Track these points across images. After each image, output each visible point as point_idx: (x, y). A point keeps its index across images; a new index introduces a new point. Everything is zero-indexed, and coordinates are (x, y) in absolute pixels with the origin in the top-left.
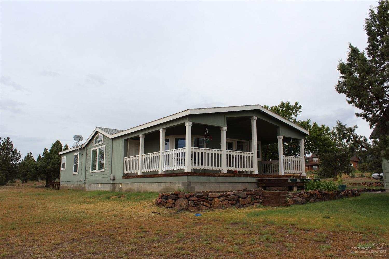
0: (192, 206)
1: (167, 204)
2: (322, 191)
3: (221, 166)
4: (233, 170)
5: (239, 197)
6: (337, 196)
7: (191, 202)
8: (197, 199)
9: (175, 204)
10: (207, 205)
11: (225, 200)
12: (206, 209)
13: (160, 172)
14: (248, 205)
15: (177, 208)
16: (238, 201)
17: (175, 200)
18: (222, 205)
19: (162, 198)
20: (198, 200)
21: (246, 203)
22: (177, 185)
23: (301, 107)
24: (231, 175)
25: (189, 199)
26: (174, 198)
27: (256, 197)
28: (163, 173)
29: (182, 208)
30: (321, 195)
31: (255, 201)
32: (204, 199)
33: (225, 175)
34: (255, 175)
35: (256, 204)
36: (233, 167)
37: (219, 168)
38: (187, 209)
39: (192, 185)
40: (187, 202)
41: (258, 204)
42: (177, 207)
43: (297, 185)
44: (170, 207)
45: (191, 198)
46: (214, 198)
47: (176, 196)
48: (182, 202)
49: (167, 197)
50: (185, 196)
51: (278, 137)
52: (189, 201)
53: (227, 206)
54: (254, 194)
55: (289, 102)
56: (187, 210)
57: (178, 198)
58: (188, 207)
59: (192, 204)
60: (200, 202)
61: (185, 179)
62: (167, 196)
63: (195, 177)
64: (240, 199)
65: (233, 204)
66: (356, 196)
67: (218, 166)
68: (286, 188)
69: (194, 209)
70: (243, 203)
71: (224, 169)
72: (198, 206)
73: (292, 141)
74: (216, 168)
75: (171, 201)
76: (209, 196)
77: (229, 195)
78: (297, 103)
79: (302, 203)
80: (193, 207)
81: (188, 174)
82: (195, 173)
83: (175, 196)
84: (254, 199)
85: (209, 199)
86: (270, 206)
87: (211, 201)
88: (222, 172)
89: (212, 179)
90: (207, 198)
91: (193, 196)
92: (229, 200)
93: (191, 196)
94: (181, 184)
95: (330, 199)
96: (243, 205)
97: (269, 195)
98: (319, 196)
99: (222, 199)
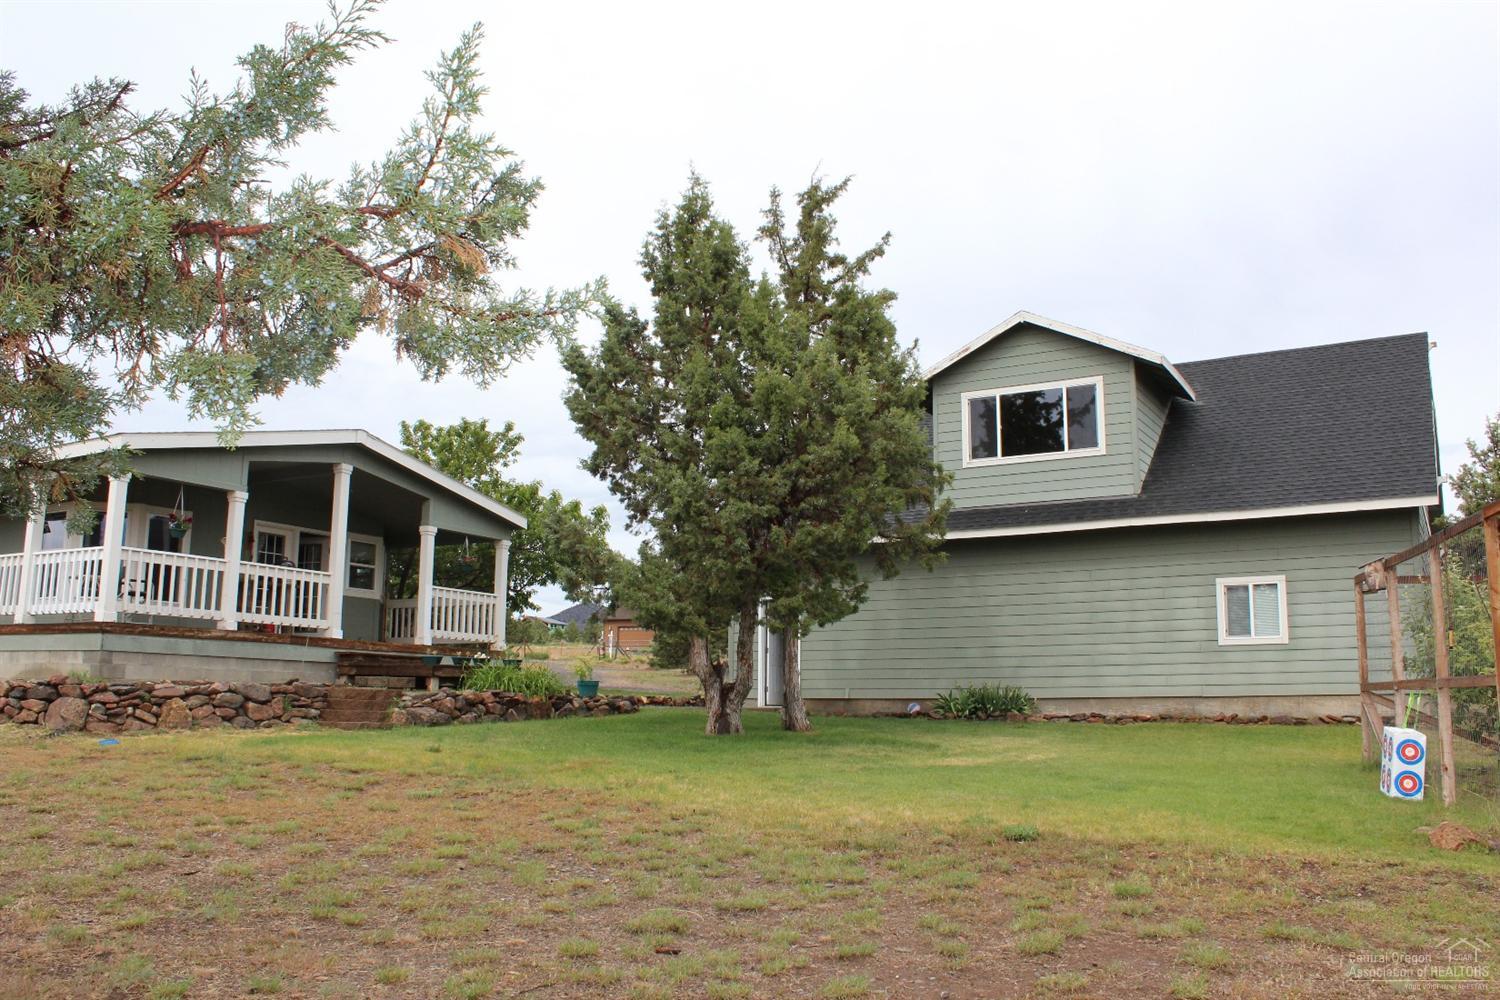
0: (100, 721)
1: (24, 713)
2: (507, 694)
3: (218, 607)
4: (258, 621)
5: (247, 699)
6: (556, 710)
7: (97, 708)
8: (116, 699)
9: (46, 711)
10: (147, 716)
11: (201, 706)
12: (141, 729)
13: (18, 620)
14: (272, 721)
15: (50, 725)
16: (242, 709)
17: (49, 701)
18: (193, 718)
19: (6, 696)
20: (117, 703)
21: (266, 715)
22: (70, 660)
23: (519, 438)
24: (247, 636)
25: (91, 699)
26: (44, 696)
27: (298, 700)
28: (31, 621)
29: (69, 723)
30: (499, 706)
31: (295, 711)
32: (136, 701)
33: (230, 635)
34: (333, 640)
35: (297, 721)
36: (258, 611)
37: (212, 613)
38: (83, 729)
39: (117, 660)
40: (86, 707)
41: (305, 721)
42: (53, 720)
43: (440, 673)
44: (28, 722)
45: (98, 697)
46: (170, 698)
47: (54, 690)
48: (69, 707)
49: (24, 694)
50: (82, 689)
51: (422, 529)
52: (91, 703)
53: (207, 723)
54: (295, 693)
55: (485, 421)
56: (81, 730)
57: (59, 695)
58: (86, 722)
59: (98, 714)
60: (125, 707)
61: (94, 640)
62: (25, 690)
63: (129, 637)
64: (251, 705)
65: (225, 719)
66: (620, 713)
67: (208, 607)
68: (409, 682)
69: (102, 728)
70: (257, 716)
71: (229, 617)
72: (118, 721)
73: (470, 543)
74: (201, 613)
75: (35, 704)
76: (155, 693)
77: (217, 692)
78: (509, 428)
79: (433, 723)
80: (104, 721)
81: (104, 628)
82: (129, 626)
83: (50, 690)
84: (294, 706)
85: (153, 700)
86: (336, 726)
87: (160, 705)
88: (220, 626)
89: (186, 645)
90: (147, 696)
91: (105, 690)
92: (215, 707)
93: (97, 691)
94: (80, 655)
95: (529, 717)
96: (258, 722)
97: (346, 697)
98: (494, 707)
99: (193, 701)
